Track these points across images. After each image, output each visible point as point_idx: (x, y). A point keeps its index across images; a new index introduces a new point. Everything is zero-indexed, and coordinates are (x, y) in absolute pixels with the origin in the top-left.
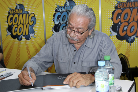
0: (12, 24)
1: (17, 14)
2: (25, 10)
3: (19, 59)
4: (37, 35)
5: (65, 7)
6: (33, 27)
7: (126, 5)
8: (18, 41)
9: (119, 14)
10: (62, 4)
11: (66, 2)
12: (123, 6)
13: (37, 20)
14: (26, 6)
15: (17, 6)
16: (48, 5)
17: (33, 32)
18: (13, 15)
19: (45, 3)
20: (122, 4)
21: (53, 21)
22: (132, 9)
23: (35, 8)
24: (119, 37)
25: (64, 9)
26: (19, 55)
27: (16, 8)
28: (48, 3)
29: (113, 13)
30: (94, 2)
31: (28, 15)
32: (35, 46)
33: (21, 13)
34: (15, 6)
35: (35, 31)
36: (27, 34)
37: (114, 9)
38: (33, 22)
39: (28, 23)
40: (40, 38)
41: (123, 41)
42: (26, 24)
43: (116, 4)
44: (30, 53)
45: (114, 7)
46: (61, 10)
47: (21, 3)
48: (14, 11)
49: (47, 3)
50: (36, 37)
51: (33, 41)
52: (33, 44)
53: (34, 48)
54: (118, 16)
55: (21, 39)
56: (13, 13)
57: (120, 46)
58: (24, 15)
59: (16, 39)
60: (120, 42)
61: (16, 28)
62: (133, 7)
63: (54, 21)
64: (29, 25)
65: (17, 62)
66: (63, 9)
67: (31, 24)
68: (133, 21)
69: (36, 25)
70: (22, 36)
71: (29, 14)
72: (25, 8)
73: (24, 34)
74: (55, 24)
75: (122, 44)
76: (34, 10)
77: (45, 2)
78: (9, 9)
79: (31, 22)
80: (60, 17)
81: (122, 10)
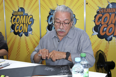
0: (15, 23)
1: (19, 15)
2: (25, 13)
3: (20, 51)
4: (34, 33)
6: (31, 26)
7: (106, 11)
8: (19, 37)
9: (100, 18)
12: (103, 11)
13: (34, 21)
14: (26, 9)
15: (19, 9)
17: (31, 30)
18: (16, 16)
20: (103, 9)
22: (110, 14)
23: (33, 11)
24: (100, 36)
26: (20, 48)
27: (19, 11)
28: (43, 8)
29: (95, 17)
30: (80, 8)
31: (27, 17)
32: (32, 41)
33: (22, 15)
34: (18, 9)
35: (33, 30)
36: (26, 31)
37: (96, 14)
38: (31, 22)
39: (28, 23)
40: (37, 35)
41: (103, 39)
42: (25, 23)
43: (98, 9)
44: (28, 46)
45: (96, 12)
47: (22, 7)
48: (17, 13)
50: (34, 34)
51: (31, 38)
52: (31, 40)
53: (31, 43)
54: (99, 20)
55: (22, 35)
56: (16, 15)
57: (100, 43)
58: (25, 16)
59: (18, 35)
60: (100, 40)
61: (18, 26)
62: (111, 12)
63: (48, 22)
64: (28, 24)
65: (18, 54)
67: (30, 23)
68: (112, 23)
69: (33, 24)
70: (22, 33)
71: (28, 15)
72: (25, 11)
73: (24, 32)
74: (49, 24)
75: (102, 42)
76: (32, 12)
78: (13, 12)
79: (30, 22)
81: (102, 14)
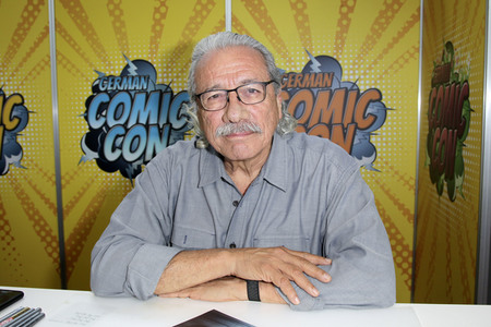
5: (125, 80)
10: (114, 70)
11: (128, 66)
16: (69, 71)
19: (60, 67)
21: (83, 118)
25: (120, 85)
46: (109, 88)
49: (65, 66)
66: (116, 84)
77: (60, 62)
80: (107, 109)
